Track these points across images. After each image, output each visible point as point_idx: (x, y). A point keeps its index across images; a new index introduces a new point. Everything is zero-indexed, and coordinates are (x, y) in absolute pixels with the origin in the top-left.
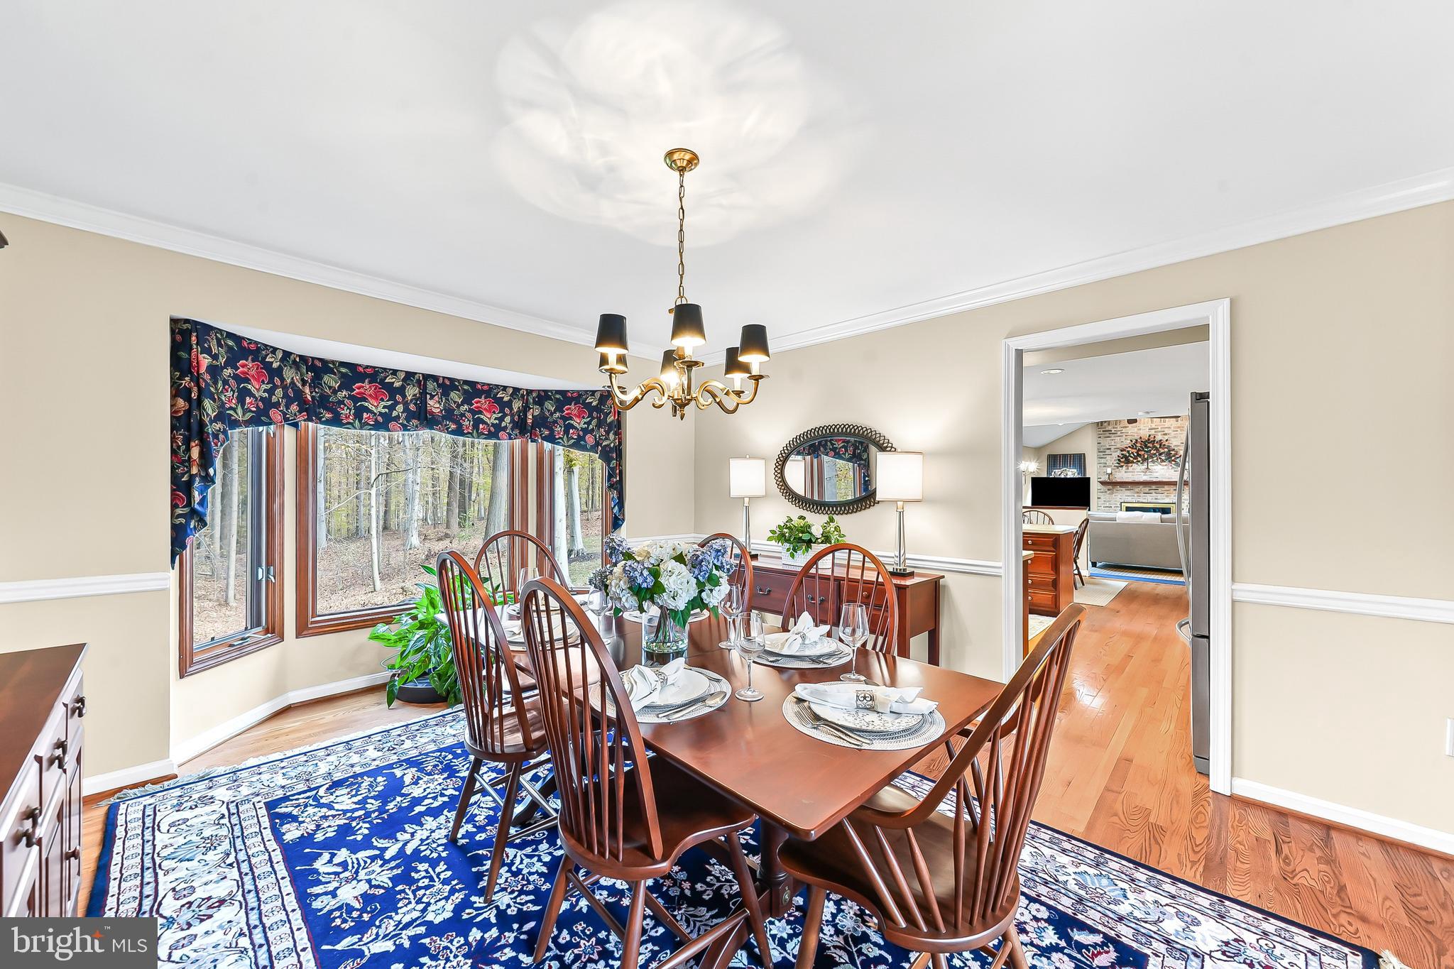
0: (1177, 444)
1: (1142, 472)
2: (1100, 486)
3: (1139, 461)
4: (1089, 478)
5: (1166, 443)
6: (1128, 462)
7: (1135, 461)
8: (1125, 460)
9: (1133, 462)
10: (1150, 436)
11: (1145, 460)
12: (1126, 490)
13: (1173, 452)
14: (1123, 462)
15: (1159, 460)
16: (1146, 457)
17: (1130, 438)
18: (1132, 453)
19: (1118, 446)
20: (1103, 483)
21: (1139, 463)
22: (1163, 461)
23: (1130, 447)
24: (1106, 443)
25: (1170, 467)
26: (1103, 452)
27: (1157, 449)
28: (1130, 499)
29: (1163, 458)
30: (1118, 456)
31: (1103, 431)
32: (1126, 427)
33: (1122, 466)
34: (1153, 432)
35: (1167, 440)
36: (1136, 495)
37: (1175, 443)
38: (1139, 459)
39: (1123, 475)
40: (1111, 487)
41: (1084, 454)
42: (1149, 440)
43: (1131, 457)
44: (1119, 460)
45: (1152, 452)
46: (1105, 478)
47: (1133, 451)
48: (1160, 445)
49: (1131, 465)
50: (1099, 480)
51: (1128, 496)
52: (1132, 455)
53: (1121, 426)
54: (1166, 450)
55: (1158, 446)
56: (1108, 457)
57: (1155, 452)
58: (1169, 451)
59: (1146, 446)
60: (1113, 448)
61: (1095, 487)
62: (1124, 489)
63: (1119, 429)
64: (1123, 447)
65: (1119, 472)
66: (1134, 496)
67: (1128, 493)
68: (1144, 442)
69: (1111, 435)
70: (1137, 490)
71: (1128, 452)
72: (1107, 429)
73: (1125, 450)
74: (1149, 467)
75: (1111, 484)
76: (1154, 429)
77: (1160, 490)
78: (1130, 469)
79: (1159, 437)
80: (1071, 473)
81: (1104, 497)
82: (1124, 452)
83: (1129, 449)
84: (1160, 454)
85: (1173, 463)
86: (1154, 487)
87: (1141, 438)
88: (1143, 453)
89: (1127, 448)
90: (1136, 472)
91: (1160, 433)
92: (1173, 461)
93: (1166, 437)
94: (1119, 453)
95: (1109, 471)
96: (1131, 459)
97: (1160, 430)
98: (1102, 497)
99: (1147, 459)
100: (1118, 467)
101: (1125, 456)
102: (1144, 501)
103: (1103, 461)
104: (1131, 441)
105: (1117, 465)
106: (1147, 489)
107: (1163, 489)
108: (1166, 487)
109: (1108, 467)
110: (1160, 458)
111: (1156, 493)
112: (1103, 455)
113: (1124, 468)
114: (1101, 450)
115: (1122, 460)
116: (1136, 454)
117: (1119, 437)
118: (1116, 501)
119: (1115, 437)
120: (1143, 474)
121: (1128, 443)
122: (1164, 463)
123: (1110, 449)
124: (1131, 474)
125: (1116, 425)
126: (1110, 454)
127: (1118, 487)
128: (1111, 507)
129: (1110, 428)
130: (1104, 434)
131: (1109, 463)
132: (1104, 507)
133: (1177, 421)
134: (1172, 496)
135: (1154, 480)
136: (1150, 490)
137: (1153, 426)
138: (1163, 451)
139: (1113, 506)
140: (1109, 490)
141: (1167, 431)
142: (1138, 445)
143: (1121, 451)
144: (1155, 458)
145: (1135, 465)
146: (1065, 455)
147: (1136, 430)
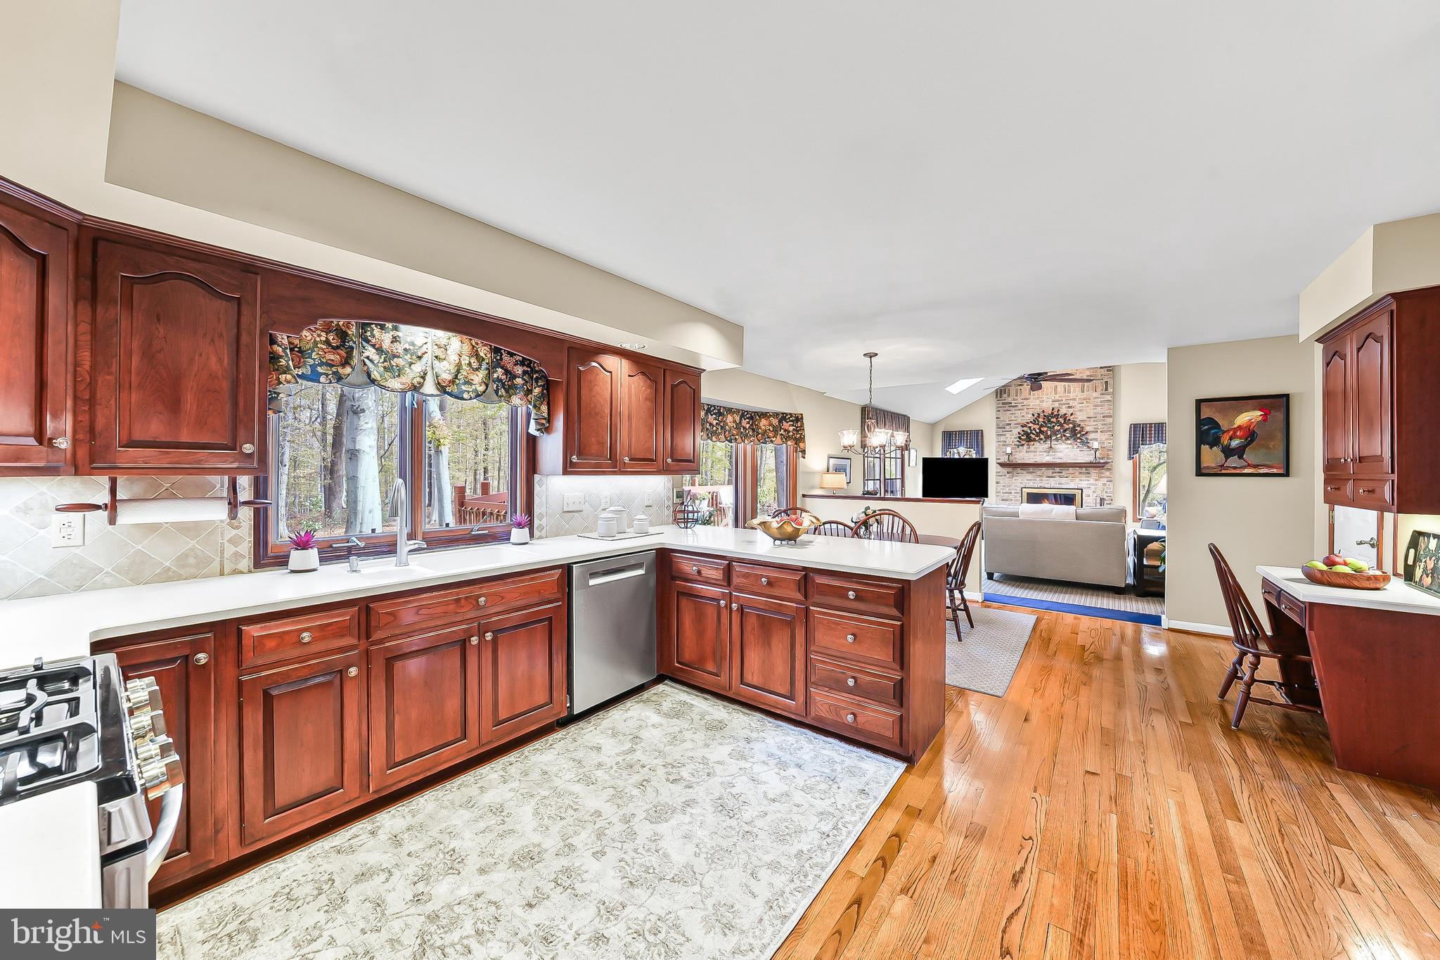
0: (1083, 418)
1: (1045, 451)
2: (1000, 469)
3: (1041, 439)
4: (987, 460)
5: (1072, 418)
6: (1029, 440)
7: (1037, 439)
8: (1027, 438)
9: (1034, 440)
10: (1053, 409)
11: (1048, 437)
12: (1027, 473)
13: (1078, 429)
14: (1024, 440)
15: (1064, 438)
16: (1049, 433)
17: (1031, 412)
18: (1034, 429)
19: (1019, 421)
20: (1002, 465)
21: (1042, 442)
22: (1067, 439)
23: (1031, 422)
24: (1006, 417)
25: (1075, 447)
26: (1002, 428)
27: (1061, 425)
28: (1031, 484)
29: (1068, 435)
30: (1019, 433)
31: (1003, 404)
32: (1027, 399)
33: (1023, 445)
34: (1056, 405)
35: (1072, 414)
36: (1038, 479)
37: (1080, 418)
38: (1042, 436)
39: (1024, 456)
40: (1010, 470)
41: (982, 430)
42: (1052, 413)
43: (1033, 434)
44: (1019, 437)
45: (1056, 428)
46: (1004, 459)
47: (1035, 426)
48: (1065, 419)
49: (1033, 443)
50: (999, 461)
51: (1030, 480)
52: (1034, 432)
53: (1023, 397)
54: (1071, 426)
55: (1063, 422)
56: (1008, 435)
57: (1059, 428)
58: (1074, 426)
59: (1049, 421)
60: (1013, 423)
61: (993, 470)
62: (1025, 472)
63: (1020, 401)
64: (1024, 422)
65: (1020, 452)
66: (1035, 480)
67: (1029, 477)
68: (1048, 417)
69: (1011, 408)
70: (1039, 473)
71: (1030, 427)
72: (1007, 401)
73: (1026, 426)
74: (1053, 446)
75: (1011, 466)
76: (1059, 401)
77: (1064, 473)
78: (1032, 448)
79: (1063, 411)
81: (1006, 480)
82: (1025, 429)
83: (1030, 425)
84: (1065, 431)
85: (1078, 441)
86: (1057, 469)
87: (1043, 411)
88: (1046, 429)
89: (1028, 423)
90: (1038, 453)
91: (1064, 407)
92: (1079, 438)
93: (1071, 411)
94: (1020, 429)
95: (1009, 450)
96: (1033, 436)
97: (1064, 402)
98: (1001, 481)
99: (1051, 436)
100: (1018, 446)
101: (1027, 434)
102: (1044, 486)
103: (1002, 438)
104: (1033, 415)
105: (1018, 443)
106: (1050, 472)
107: (1068, 472)
108: (1071, 470)
109: (1008, 445)
110: (1065, 436)
111: (1060, 477)
112: (1003, 431)
113: (1025, 447)
114: (1001, 426)
115: (1022, 437)
116: (1038, 431)
117: (1020, 410)
118: (1016, 486)
119: (1015, 410)
120: (1045, 454)
121: (1029, 417)
122: (1069, 442)
123: (1010, 424)
124: (1032, 454)
125: (1016, 396)
126: (1010, 431)
127: (1019, 470)
128: (1011, 493)
129: (1009, 400)
130: (1004, 407)
131: (1009, 441)
132: (1003, 493)
133: (1083, 392)
134: (1078, 480)
135: (1058, 461)
136: (1053, 473)
137: (1057, 397)
138: (1068, 427)
139: (1013, 492)
140: (1008, 473)
141: (1071, 403)
142: (1041, 420)
143: (1022, 426)
144: (1059, 436)
145: (1037, 444)
146: (961, 432)
147: (1038, 402)
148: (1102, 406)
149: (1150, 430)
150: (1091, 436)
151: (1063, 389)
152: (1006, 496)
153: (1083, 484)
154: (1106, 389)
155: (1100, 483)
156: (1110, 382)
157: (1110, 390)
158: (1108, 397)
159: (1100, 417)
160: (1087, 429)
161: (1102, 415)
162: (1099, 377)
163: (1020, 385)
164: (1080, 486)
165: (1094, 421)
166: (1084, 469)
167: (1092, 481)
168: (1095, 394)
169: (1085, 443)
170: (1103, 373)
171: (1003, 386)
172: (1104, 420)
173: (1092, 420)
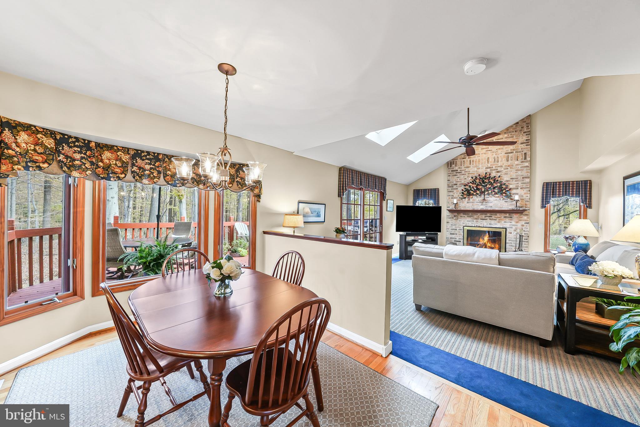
0: (508, 179)
1: (480, 202)
2: (448, 213)
3: (478, 194)
4: (441, 207)
5: (499, 179)
6: (469, 194)
7: (475, 194)
8: (468, 193)
9: (473, 195)
10: (486, 173)
11: (483, 193)
12: (468, 216)
13: (504, 187)
14: (466, 195)
15: (493, 193)
16: (483, 190)
17: (471, 176)
18: (473, 187)
19: (463, 182)
20: (450, 211)
21: (478, 196)
22: (496, 193)
23: (471, 182)
24: (454, 180)
25: (502, 199)
26: (451, 187)
27: (491, 184)
28: (470, 224)
29: (496, 191)
30: (462, 190)
31: (452, 171)
32: (468, 167)
33: (465, 198)
34: (489, 170)
35: (499, 177)
36: (475, 221)
37: (505, 179)
38: (478, 192)
39: (466, 205)
40: (456, 214)
41: (438, 189)
42: (485, 176)
43: (472, 190)
44: (463, 193)
45: (488, 186)
46: (452, 207)
47: (473, 185)
48: (494, 180)
49: (471, 196)
50: (448, 209)
51: (470, 221)
52: (473, 189)
53: (465, 166)
54: (499, 184)
55: (493, 182)
56: (455, 191)
57: (490, 186)
58: (501, 185)
59: (483, 182)
60: (458, 183)
61: (445, 214)
62: (466, 216)
63: (463, 169)
64: (466, 183)
65: (463, 202)
66: (473, 221)
67: (469, 219)
68: (482, 179)
69: (458, 174)
70: (475, 217)
71: (470, 186)
72: (454, 169)
73: (467, 185)
74: (486, 199)
75: (456, 212)
76: (490, 168)
77: (493, 217)
78: (471, 200)
79: (493, 175)
80: (429, 203)
81: (452, 221)
82: (467, 187)
83: (470, 184)
84: (494, 188)
85: (504, 195)
86: (488, 215)
87: (479, 175)
88: (481, 187)
89: (468, 183)
90: (475, 203)
91: (494, 172)
92: (504, 193)
93: (499, 174)
94: (463, 187)
95: (455, 201)
96: (472, 192)
97: (494, 168)
98: (450, 222)
99: (484, 192)
100: (462, 199)
101: (468, 191)
102: (481, 226)
103: (451, 194)
104: (472, 178)
105: (461, 197)
106: (483, 216)
107: (496, 216)
108: (498, 215)
109: (455, 198)
110: (494, 191)
111: (490, 219)
112: (452, 189)
113: (467, 199)
114: (450, 185)
115: (465, 193)
116: (475, 188)
117: (463, 175)
118: (460, 225)
119: (460, 175)
120: (480, 204)
121: (469, 179)
122: (497, 196)
123: (456, 184)
124: (471, 204)
125: (461, 165)
126: (457, 189)
127: (462, 215)
128: (456, 229)
129: (456, 168)
130: (453, 173)
131: (455, 195)
132: (451, 229)
133: (508, 161)
134: (503, 222)
135: (489, 209)
136: (485, 217)
137: (489, 165)
138: (496, 185)
139: (458, 229)
140: (455, 216)
141: (499, 169)
142: (478, 181)
143: (465, 186)
144: (490, 192)
145: (474, 197)
146: (425, 190)
147: (476, 169)
148: (522, 170)
149: (559, 187)
150: (513, 191)
151: (493, 160)
152: (453, 232)
153: (507, 225)
154: (525, 158)
155: (519, 225)
156: (528, 153)
157: (528, 159)
158: (527, 164)
159: (520, 178)
160: (511, 186)
161: (522, 177)
162: (520, 150)
163: (464, 158)
164: (504, 226)
165: (516, 181)
166: (508, 214)
167: (513, 223)
168: (516, 162)
169: (509, 197)
170: (523, 147)
171: (452, 160)
172: (523, 181)
173: (514, 180)
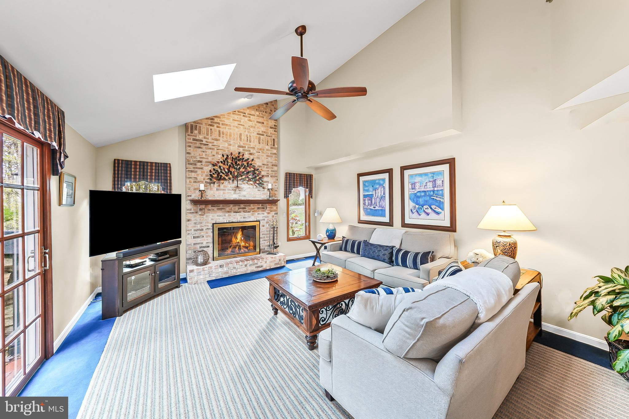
0: (260, 164)
1: (232, 190)
2: (192, 206)
3: (230, 179)
4: (179, 197)
5: (252, 163)
6: (220, 178)
7: (227, 178)
8: (217, 176)
9: (224, 179)
10: (239, 153)
11: (235, 178)
12: (218, 209)
13: (257, 172)
14: (215, 178)
15: (247, 179)
16: (236, 174)
17: (221, 152)
18: (224, 169)
19: (210, 159)
20: (194, 202)
21: (230, 181)
22: (250, 180)
23: (221, 162)
24: (197, 154)
25: (255, 187)
26: (193, 164)
27: (245, 168)
28: (221, 220)
29: (250, 177)
30: (210, 171)
31: (194, 140)
32: (217, 140)
33: (214, 183)
34: (241, 150)
35: (253, 160)
36: (227, 214)
37: (258, 164)
38: (230, 176)
39: (215, 193)
40: (203, 206)
41: (170, 164)
42: (239, 157)
43: (223, 173)
44: (211, 176)
45: (241, 170)
46: (196, 196)
47: (224, 166)
48: (248, 163)
49: (222, 181)
50: (190, 198)
51: (220, 216)
52: (223, 171)
53: (213, 137)
54: (252, 169)
55: (246, 165)
56: (199, 171)
57: (243, 170)
58: (254, 170)
59: (236, 163)
60: (204, 160)
61: (185, 206)
62: (215, 208)
63: (210, 140)
64: (215, 161)
65: (211, 189)
66: (225, 215)
67: (220, 213)
68: (234, 159)
69: (202, 146)
70: (227, 209)
71: (220, 167)
72: (197, 138)
73: (217, 166)
74: (239, 186)
75: (202, 203)
76: (242, 147)
77: (247, 209)
78: (222, 186)
79: (246, 156)
80: (155, 188)
82: (216, 168)
83: (221, 164)
84: (248, 173)
85: (258, 182)
86: (242, 206)
87: (231, 154)
88: (233, 170)
89: (218, 162)
90: (227, 190)
91: (247, 152)
92: (257, 180)
93: (251, 157)
94: (210, 167)
95: (200, 187)
96: (223, 175)
97: (246, 148)
98: (193, 219)
99: (237, 177)
100: (210, 183)
101: (218, 173)
102: (234, 221)
103: (193, 175)
104: (223, 156)
105: (209, 181)
106: (236, 208)
107: (250, 208)
108: (252, 206)
109: (200, 183)
110: (248, 177)
111: (244, 212)
112: (194, 168)
113: (216, 185)
114: (192, 162)
115: (214, 176)
116: (226, 170)
117: (210, 149)
118: (208, 222)
119: (206, 148)
120: (233, 192)
121: (219, 158)
122: (251, 183)
123: (201, 162)
124: (222, 192)
125: (207, 135)
126: (202, 168)
127: (210, 207)
128: (202, 230)
129: (201, 137)
130: (195, 143)
131: (200, 178)
132: (195, 230)
133: (259, 143)
134: (256, 214)
135: (243, 198)
136: (239, 209)
137: (242, 144)
139: (204, 228)
140: (201, 210)
141: (252, 151)
142: (230, 161)
143: (214, 165)
145: (226, 183)
147: (226, 145)
148: (272, 157)
150: (265, 179)
151: (246, 138)
152: (197, 234)
153: (260, 217)
154: (274, 145)
155: (270, 216)
156: (276, 140)
157: (276, 146)
158: (275, 151)
159: (270, 165)
160: (263, 173)
161: (271, 164)
162: (269, 134)
163: (211, 125)
164: (258, 219)
165: (267, 168)
166: (261, 205)
167: (266, 214)
168: (267, 147)
169: (262, 185)
170: (272, 132)
171: (194, 122)
173: (265, 166)
